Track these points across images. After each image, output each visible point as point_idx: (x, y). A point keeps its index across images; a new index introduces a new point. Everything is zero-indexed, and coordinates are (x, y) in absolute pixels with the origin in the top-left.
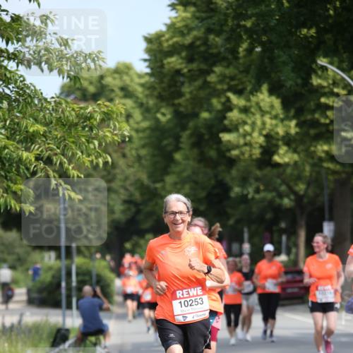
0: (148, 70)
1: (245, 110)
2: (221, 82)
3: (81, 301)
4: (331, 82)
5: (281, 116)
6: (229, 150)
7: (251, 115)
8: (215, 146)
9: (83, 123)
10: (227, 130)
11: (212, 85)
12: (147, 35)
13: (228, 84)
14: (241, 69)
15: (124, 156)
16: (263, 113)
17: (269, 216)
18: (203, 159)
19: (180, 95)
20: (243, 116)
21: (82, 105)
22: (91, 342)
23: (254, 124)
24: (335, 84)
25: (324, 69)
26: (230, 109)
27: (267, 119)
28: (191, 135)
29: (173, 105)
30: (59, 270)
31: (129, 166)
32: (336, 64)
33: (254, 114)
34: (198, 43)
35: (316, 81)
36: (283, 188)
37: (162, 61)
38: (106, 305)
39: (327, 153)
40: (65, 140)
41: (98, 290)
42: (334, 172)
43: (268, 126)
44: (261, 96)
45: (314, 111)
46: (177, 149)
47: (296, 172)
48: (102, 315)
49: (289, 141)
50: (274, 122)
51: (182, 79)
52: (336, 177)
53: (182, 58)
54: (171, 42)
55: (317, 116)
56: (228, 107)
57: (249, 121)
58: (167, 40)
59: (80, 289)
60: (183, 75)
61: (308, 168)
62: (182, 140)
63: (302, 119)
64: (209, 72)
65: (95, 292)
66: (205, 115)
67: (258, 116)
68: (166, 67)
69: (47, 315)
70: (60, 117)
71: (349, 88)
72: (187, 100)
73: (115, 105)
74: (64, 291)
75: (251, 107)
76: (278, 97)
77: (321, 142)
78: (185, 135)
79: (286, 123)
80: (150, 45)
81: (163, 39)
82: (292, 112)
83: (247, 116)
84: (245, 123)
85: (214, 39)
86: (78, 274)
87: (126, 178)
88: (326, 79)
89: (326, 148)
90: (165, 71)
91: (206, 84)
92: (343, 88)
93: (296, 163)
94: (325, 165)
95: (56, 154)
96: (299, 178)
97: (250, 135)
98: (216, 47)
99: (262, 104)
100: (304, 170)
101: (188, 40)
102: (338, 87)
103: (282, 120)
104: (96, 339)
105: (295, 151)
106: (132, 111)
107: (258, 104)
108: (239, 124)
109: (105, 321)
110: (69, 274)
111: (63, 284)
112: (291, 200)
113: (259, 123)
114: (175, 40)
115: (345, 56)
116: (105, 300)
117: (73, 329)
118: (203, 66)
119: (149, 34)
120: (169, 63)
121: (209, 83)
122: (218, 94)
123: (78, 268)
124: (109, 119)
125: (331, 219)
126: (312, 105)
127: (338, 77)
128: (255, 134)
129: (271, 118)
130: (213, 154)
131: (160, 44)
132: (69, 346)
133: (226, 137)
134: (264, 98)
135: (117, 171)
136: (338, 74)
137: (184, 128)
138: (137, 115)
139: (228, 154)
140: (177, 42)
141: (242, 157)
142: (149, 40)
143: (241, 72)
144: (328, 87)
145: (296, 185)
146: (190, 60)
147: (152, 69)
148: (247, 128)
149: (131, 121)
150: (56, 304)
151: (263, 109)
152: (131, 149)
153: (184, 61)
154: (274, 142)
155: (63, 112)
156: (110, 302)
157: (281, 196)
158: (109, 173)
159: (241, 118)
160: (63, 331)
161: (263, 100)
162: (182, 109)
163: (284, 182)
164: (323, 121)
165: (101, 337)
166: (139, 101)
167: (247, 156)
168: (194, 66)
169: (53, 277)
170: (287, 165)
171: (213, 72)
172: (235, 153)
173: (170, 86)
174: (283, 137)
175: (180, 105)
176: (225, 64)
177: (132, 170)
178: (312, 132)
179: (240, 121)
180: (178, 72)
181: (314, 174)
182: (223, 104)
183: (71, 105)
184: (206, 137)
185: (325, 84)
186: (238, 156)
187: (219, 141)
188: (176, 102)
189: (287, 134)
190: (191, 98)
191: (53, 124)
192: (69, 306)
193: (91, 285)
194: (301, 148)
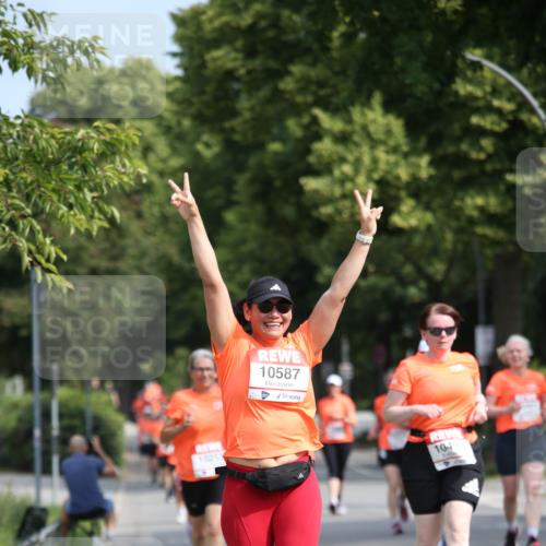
0: (179, 72)
1: (343, 139)
2: (302, 90)
3: (67, 461)
4: (488, 89)
5: (405, 148)
6: (316, 206)
7: (352, 147)
8: (293, 200)
9: (69, 158)
10: (314, 172)
11: (288, 96)
12: (176, 12)
13: (314, 93)
14: (337, 68)
15: (139, 215)
16: (374, 143)
17: (384, 316)
18: (272, 220)
19: (234, 113)
20: (340, 149)
21: (67, 129)
22: (84, 530)
23: (357, 163)
24: (495, 92)
25: (477, 66)
26: (318, 137)
27: (381, 154)
28: (252, 181)
29: (222, 130)
30: (30, 409)
31: (148, 233)
32: (497, 58)
33: (357, 145)
34: (263, 24)
35: (462, 88)
36: (408, 269)
37: (202, 57)
38: (109, 467)
39: (482, 210)
40: (39, 186)
41: (96, 442)
42: (494, 243)
43: (382, 166)
44: (371, 115)
45: (459, 140)
46: (230, 204)
47: (429, 244)
48: (102, 484)
49: (417, 190)
50: (392, 158)
51: (236, 86)
52: (499, 250)
53: (236, 50)
54: (217, 23)
55: (464, 147)
56: (314, 132)
57: (350, 157)
58: (211, 20)
59: (64, 441)
60: (237, 79)
61: (449, 237)
62: (237, 188)
63: (440, 152)
64: (282, 73)
65: (90, 446)
66: (275, 147)
67: (365, 149)
68: (211, 65)
69: (9, 485)
70: (31, 150)
71: (519, 99)
72: (246, 122)
73: (123, 130)
74: (37, 444)
75: (353, 132)
76: (399, 115)
77: (472, 192)
78: (242, 181)
79: (413, 159)
80: (181, 30)
81: (204, 18)
82: (423, 142)
83: (347, 148)
84: (343, 160)
85: (290, 17)
86: (61, 416)
87: (143, 254)
88: (479, 83)
89: (480, 201)
90: (208, 72)
91: (277, 94)
92: (509, 100)
93: (429, 228)
94: (480, 230)
95: (24, 217)
96: (435, 252)
97: (352, 180)
98: (294, 30)
99: (372, 129)
100: (443, 239)
101: (246, 20)
102: (499, 98)
103: (406, 156)
104: (93, 525)
105: (427, 207)
106: (152, 140)
107: (365, 128)
108: (334, 161)
109: (108, 495)
110: (46, 415)
111: (37, 433)
112: (420, 289)
113: (367, 159)
114: (224, 19)
115: (512, 43)
116: (107, 460)
117: (54, 508)
118: (273, 64)
119: (180, 10)
120: (214, 60)
121: (282, 92)
122: (297, 110)
123: (62, 406)
124: (114, 154)
125: (488, 322)
126: (456, 128)
127: (501, 82)
128: (361, 179)
129: (387, 152)
130: (289, 212)
131: (199, 27)
132: (48, 536)
133: (311, 184)
134: (376, 117)
135: (128, 241)
136: (501, 76)
137: (241, 168)
138: (162, 147)
139: (314, 213)
140: (227, 24)
141: (338, 219)
142: (180, 20)
143: (337, 74)
144: (484, 98)
145: (431, 264)
146: (250, 53)
147: (186, 69)
148: (347, 169)
149: (152, 157)
150: (25, 467)
151: (375, 136)
152: (152, 203)
153: (240, 56)
154: (392, 192)
155: (36, 141)
156: (117, 463)
157: (404, 282)
158: (114, 245)
159: (337, 153)
160: (37, 513)
161: (374, 121)
162: (237, 137)
163: (409, 259)
164: (474, 155)
165: (102, 523)
166: (165, 123)
167: (346, 215)
168: (257, 63)
169: (20, 420)
170: (414, 230)
171: (289, 73)
172: (326, 210)
173: (217, 99)
174: (408, 184)
175: (233, 130)
176: (309, 59)
177: (153, 239)
178: (457, 174)
179: (335, 157)
180: (230, 75)
181: (460, 247)
182: (306, 127)
183: (49, 130)
184: (278, 183)
185: (479, 93)
186: (330, 217)
187: (300, 191)
188: (227, 125)
189: (415, 178)
190: (253, 119)
191: (19, 162)
192: (47, 470)
193: (84, 434)
194: (437, 202)
